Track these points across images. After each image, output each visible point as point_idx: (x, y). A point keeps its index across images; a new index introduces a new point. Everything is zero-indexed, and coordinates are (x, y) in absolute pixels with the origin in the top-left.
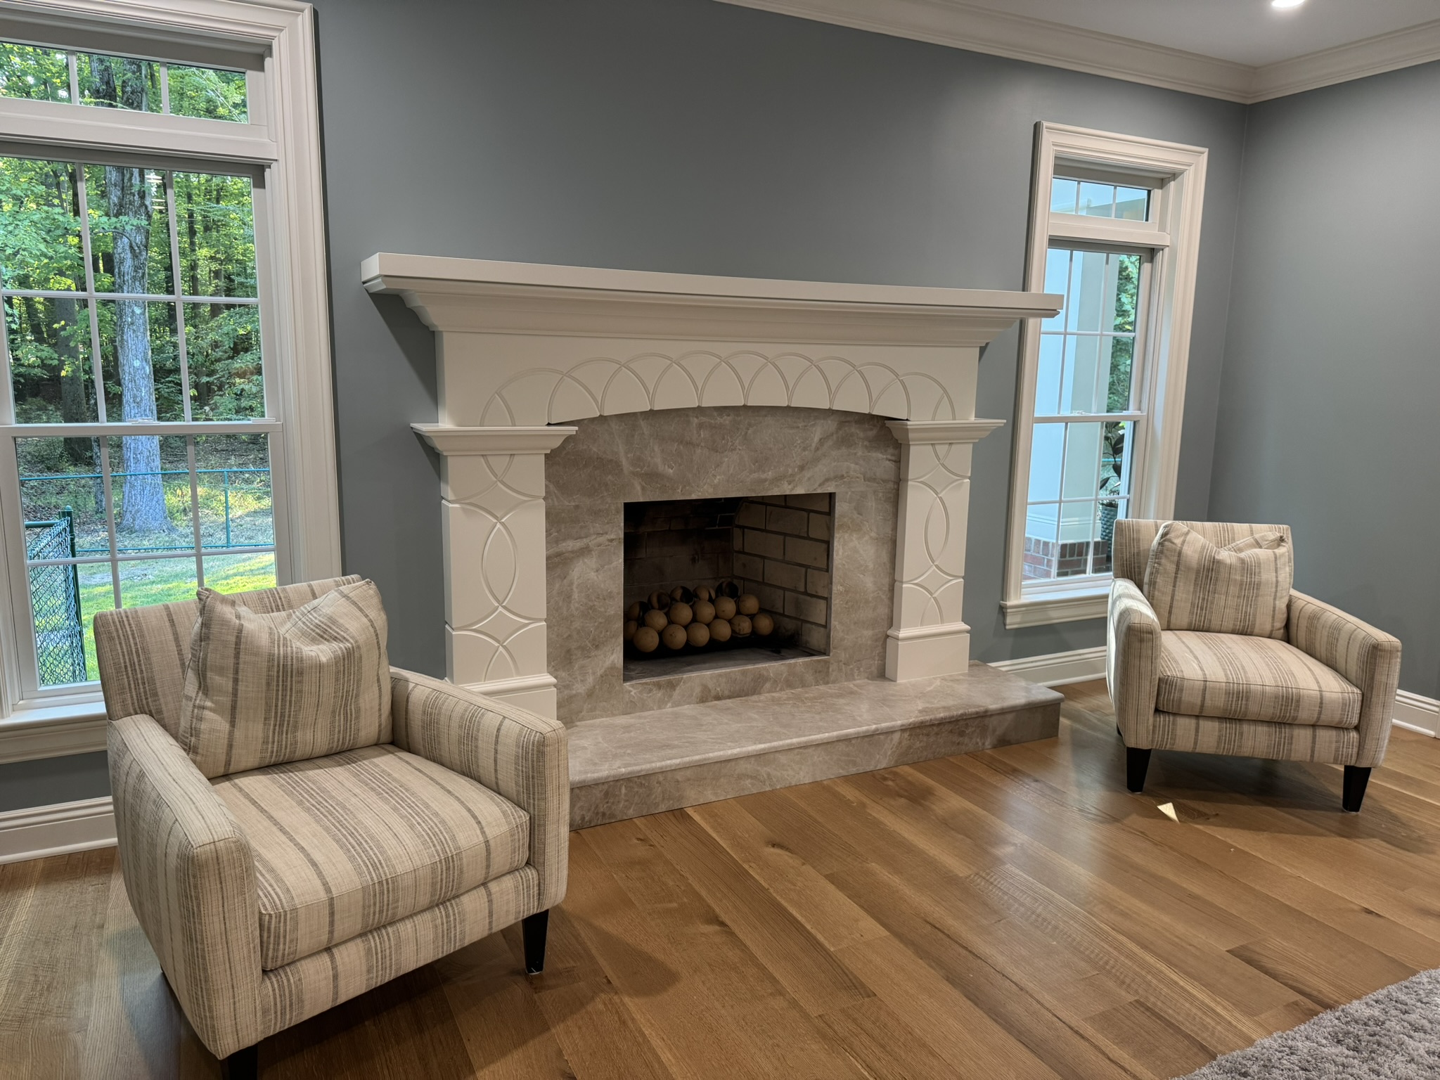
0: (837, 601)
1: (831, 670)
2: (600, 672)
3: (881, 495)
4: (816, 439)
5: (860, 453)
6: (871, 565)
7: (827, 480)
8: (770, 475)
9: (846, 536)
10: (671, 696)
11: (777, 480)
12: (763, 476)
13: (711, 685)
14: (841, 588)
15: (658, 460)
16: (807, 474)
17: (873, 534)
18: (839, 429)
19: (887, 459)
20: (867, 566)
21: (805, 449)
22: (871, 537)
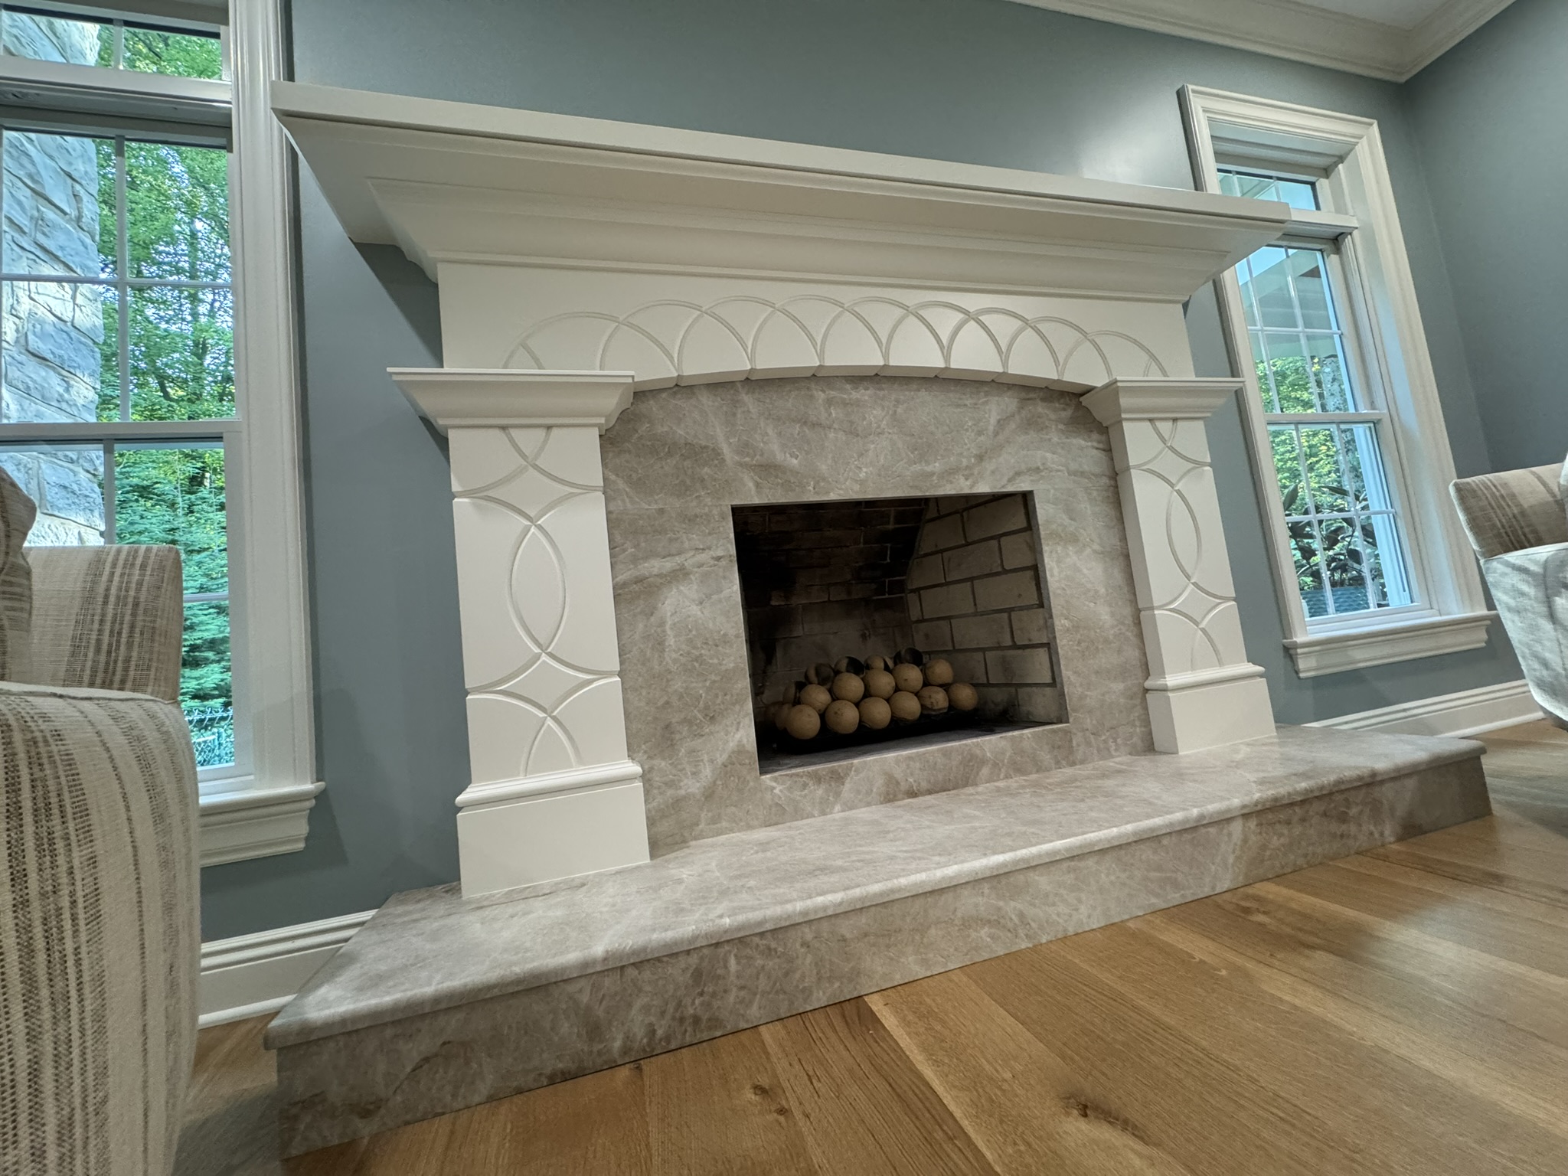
0: (1064, 642)
1: (1074, 743)
2: (722, 758)
3: (1095, 494)
4: (993, 421)
5: (1055, 439)
6: (1102, 591)
7: (1018, 474)
8: (937, 466)
9: (1059, 549)
10: (838, 794)
11: (951, 472)
12: (929, 469)
13: (898, 773)
14: (1067, 623)
15: (775, 447)
16: (989, 466)
17: (1096, 547)
18: (1021, 408)
19: (1093, 447)
20: (1096, 592)
21: (980, 433)
22: (1095, 551)
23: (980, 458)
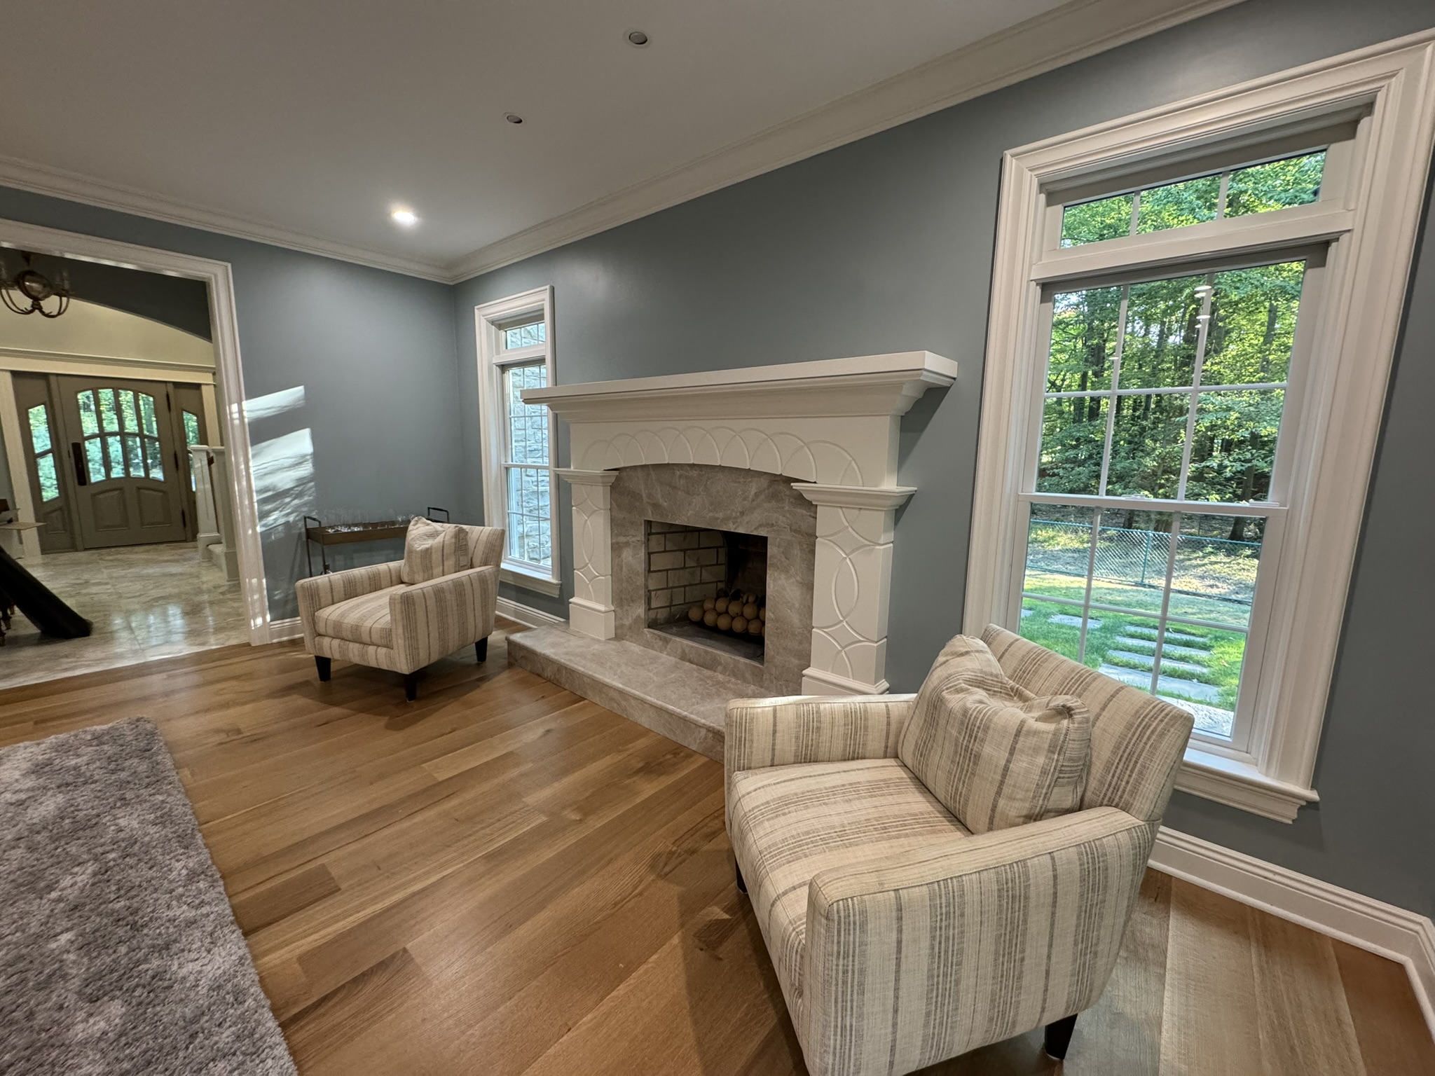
0: (769, 625)
1: (764, 677)
2: (634, 617)
3: (805, 546)
4: (753, 493)
5: (787, 508)
6: (797, 605)
7: (760, 526)
8: (721, 515)
9: (776, 574)
10: (666, 647)
11: (726, 519)
12: (717, 515)
13: (687, 651)
14: (772, 615)
16: (746, 519)
17: (798, 578)
18: (769, 487)
19: (810, 516)
20: (794, 604)
21: (744, 499)
22: (797, 581)
23: (742, 513)
